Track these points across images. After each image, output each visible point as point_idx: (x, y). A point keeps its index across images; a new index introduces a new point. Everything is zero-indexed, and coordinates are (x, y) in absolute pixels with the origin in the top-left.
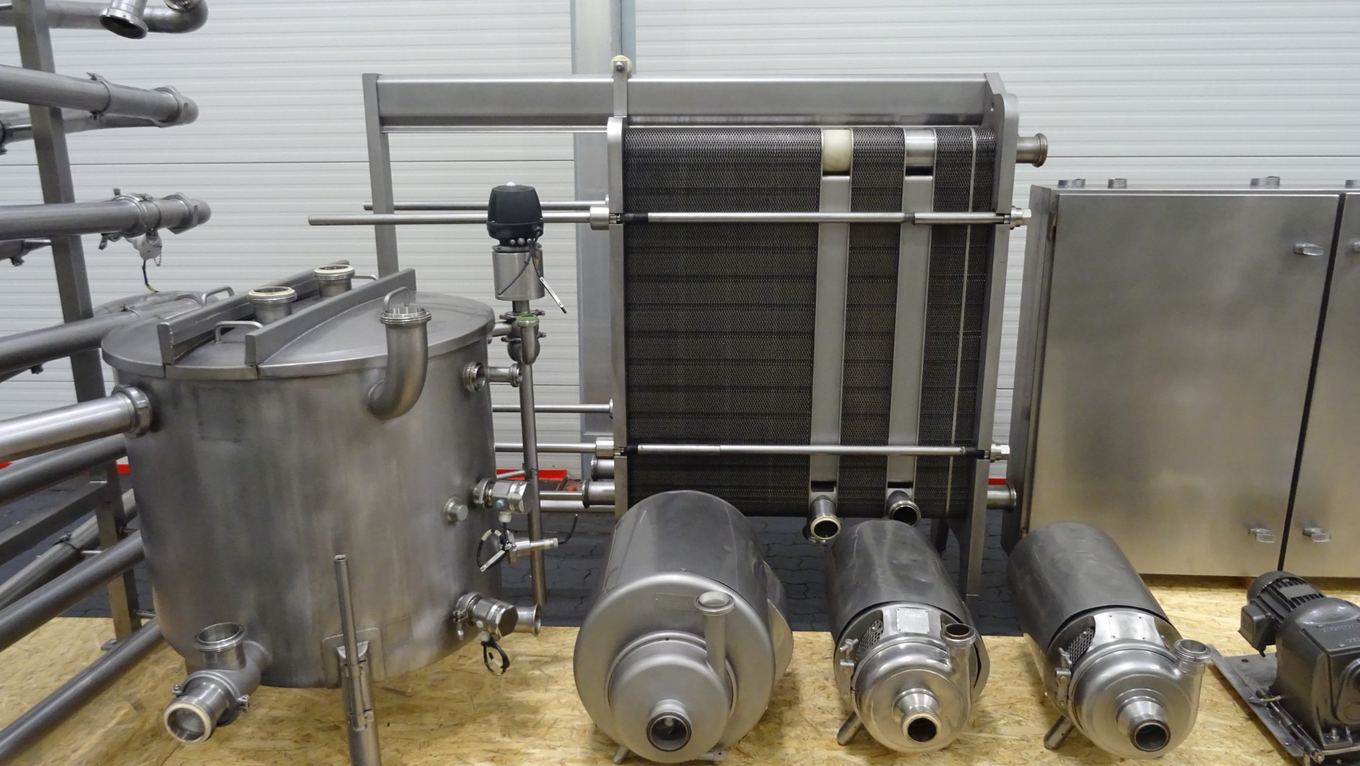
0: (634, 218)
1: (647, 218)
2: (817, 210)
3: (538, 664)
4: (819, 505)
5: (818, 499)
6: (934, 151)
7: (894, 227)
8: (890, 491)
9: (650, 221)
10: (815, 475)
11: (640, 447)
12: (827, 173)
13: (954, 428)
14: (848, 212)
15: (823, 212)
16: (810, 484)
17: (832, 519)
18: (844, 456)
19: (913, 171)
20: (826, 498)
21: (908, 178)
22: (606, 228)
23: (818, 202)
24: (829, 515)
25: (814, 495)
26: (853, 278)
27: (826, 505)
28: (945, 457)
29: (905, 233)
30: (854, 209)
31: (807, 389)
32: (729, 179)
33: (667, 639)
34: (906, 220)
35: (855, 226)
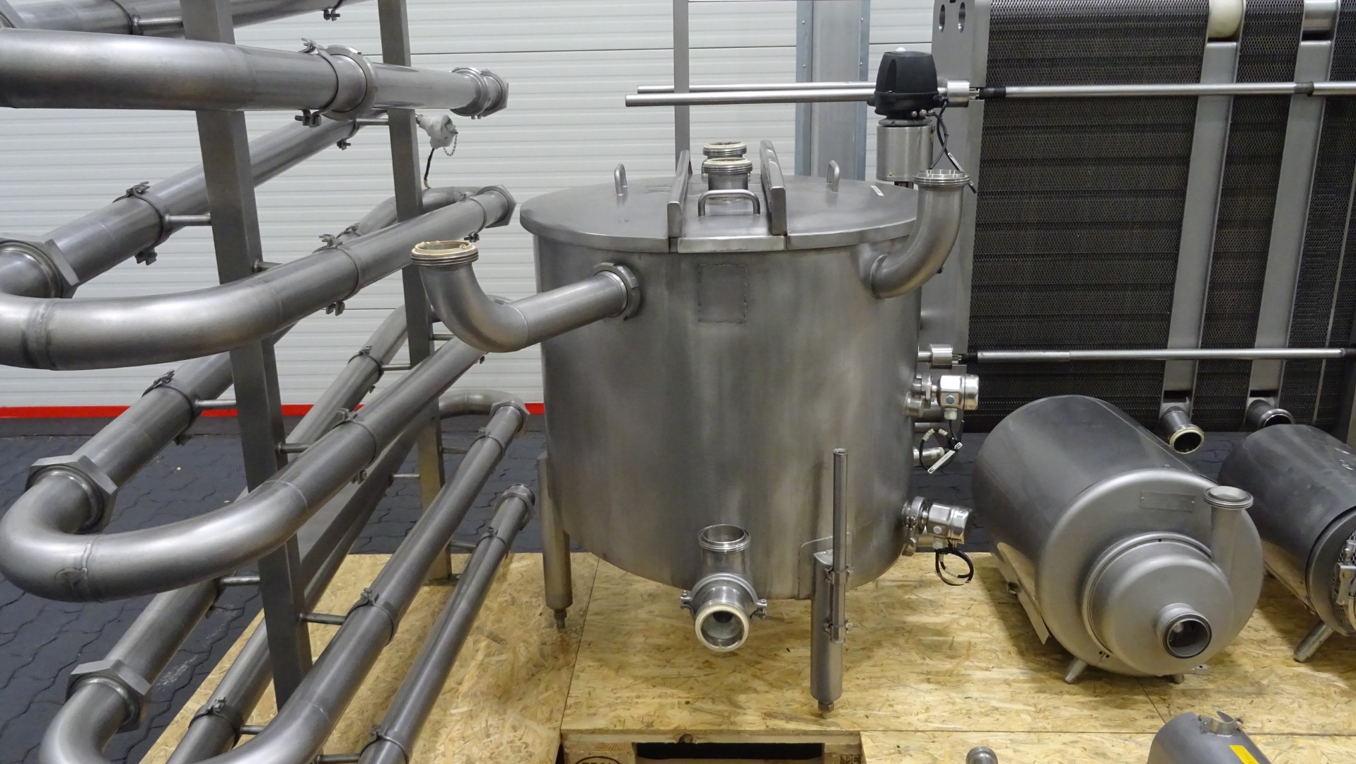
0: (995, 92)
1: (1005, 93)
2: (1197, 81)
3: (908, 589)
4: (1173, 417)
5: (1169, 411)
6: (1335, 13)
7: (1282, 100)
8: (1251, 400)
9: (1007, 96)
10: (1169, 384)
11: (979, 355)
12: (1212, 40)
13: (1330, 328)
14: (1232, 82)
15: (1203, 83)
16: (1163, 393)
17: (1193, 429)
18: (1203, 361)
19: (1310, 36)
20: (1177, 409)
21: (1303, 44)
22: (965, 105)
23: (1199, 72)
24: (1189, 426)
25: (1165, 406)
26: (1232, 159)
27: (1180, 416)
28: (1317, 360)
29: (1294, 108)
30: (1240, 79)
31: (1168, 286)
32: (1100, 47)
33: (1160, 540)
34: (1298, 91)
35: (1239, 100)
